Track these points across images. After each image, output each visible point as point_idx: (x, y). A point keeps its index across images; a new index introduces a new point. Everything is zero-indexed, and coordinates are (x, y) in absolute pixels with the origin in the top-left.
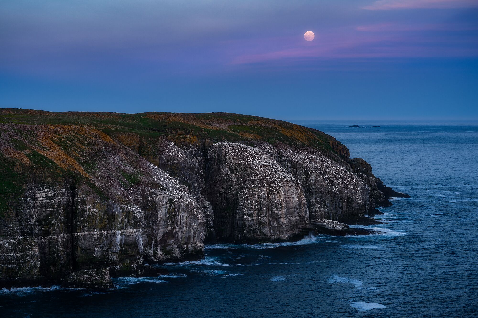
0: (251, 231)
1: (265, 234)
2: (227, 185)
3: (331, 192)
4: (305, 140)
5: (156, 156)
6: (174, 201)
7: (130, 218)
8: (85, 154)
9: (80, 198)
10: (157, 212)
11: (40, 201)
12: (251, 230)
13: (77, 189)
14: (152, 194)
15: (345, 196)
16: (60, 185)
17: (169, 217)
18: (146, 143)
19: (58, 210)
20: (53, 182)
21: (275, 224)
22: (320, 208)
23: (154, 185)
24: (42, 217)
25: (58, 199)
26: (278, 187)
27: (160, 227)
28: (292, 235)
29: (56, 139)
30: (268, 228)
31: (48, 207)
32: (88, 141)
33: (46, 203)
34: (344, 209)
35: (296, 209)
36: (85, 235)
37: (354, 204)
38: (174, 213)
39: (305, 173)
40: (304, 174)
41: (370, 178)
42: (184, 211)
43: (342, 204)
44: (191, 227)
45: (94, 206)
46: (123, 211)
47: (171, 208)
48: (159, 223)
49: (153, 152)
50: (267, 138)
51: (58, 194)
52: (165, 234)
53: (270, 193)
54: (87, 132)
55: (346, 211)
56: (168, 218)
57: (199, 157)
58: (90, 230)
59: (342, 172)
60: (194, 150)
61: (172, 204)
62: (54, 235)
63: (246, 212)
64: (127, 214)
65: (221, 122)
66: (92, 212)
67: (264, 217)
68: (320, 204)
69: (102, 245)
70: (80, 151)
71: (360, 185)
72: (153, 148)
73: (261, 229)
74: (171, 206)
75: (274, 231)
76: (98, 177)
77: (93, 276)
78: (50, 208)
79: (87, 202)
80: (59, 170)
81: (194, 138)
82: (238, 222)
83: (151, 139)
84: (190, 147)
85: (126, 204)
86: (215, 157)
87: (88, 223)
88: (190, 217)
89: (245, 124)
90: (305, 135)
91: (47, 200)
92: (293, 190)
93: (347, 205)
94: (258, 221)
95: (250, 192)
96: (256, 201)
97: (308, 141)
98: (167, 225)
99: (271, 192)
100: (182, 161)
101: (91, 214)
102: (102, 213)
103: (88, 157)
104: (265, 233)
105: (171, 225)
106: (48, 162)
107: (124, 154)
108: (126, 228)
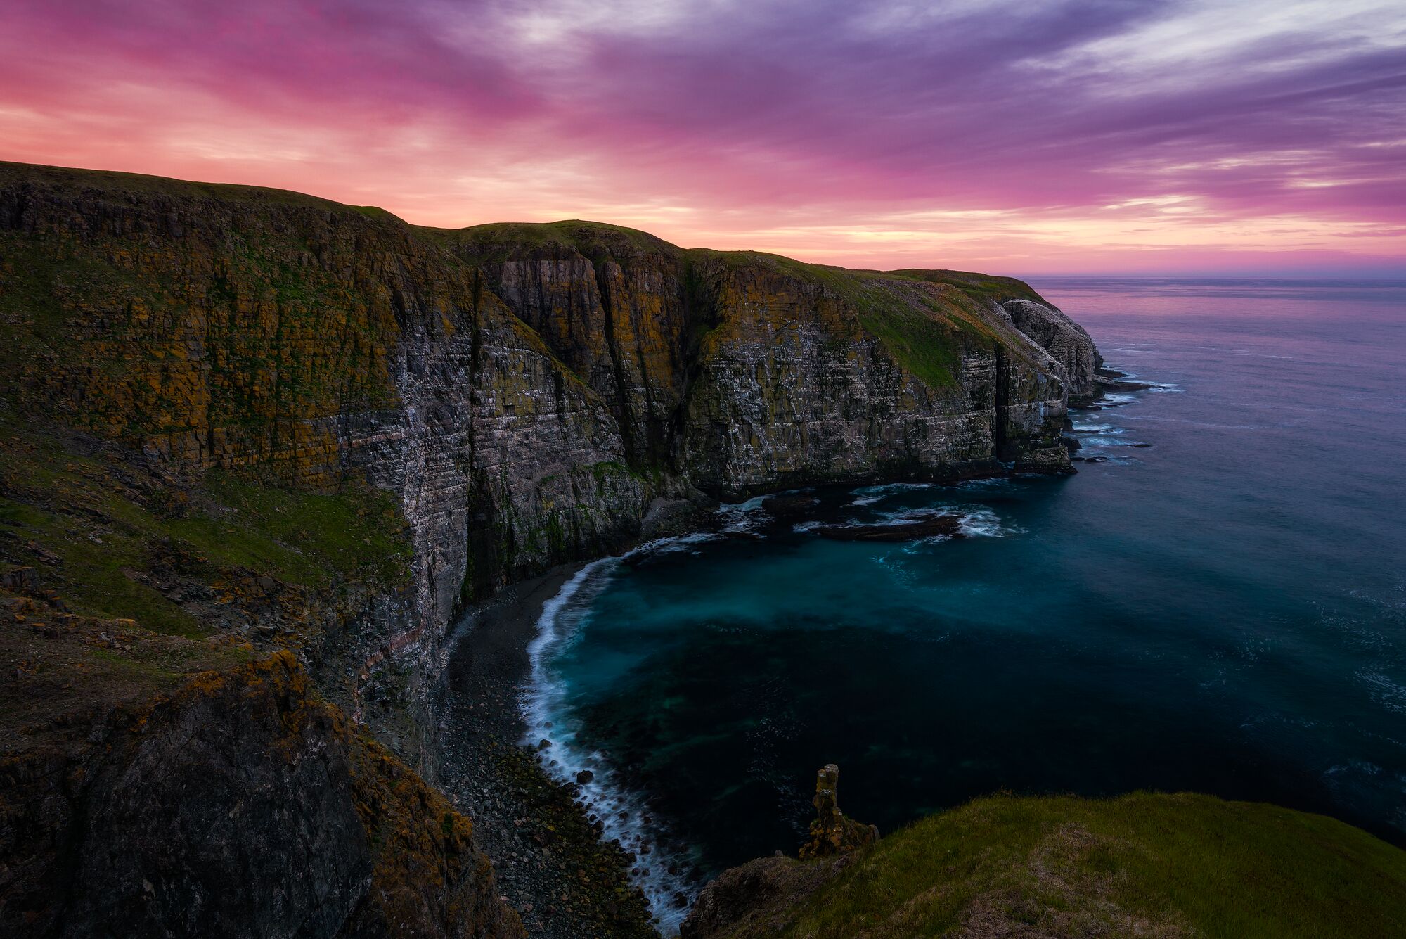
9: (1012, 367)
11: (973, 371)
13: (1004, 357)
19: (991, 381)
20: (983, 351)
24: (976, 389)
31: (982, 379)
33: (979, 374)
36: (1015, 408)
45: (1025, 375)
58: (1020, 402)
62: (988, 409)
66: (1022, 382)
69: (1030, 419)
77: (1051, 456)
78: (984, 379)
79: (1017, 372)
80: (984, 335)
87: (1018, 395)
91: (980, 369)
101: (1022, 385)
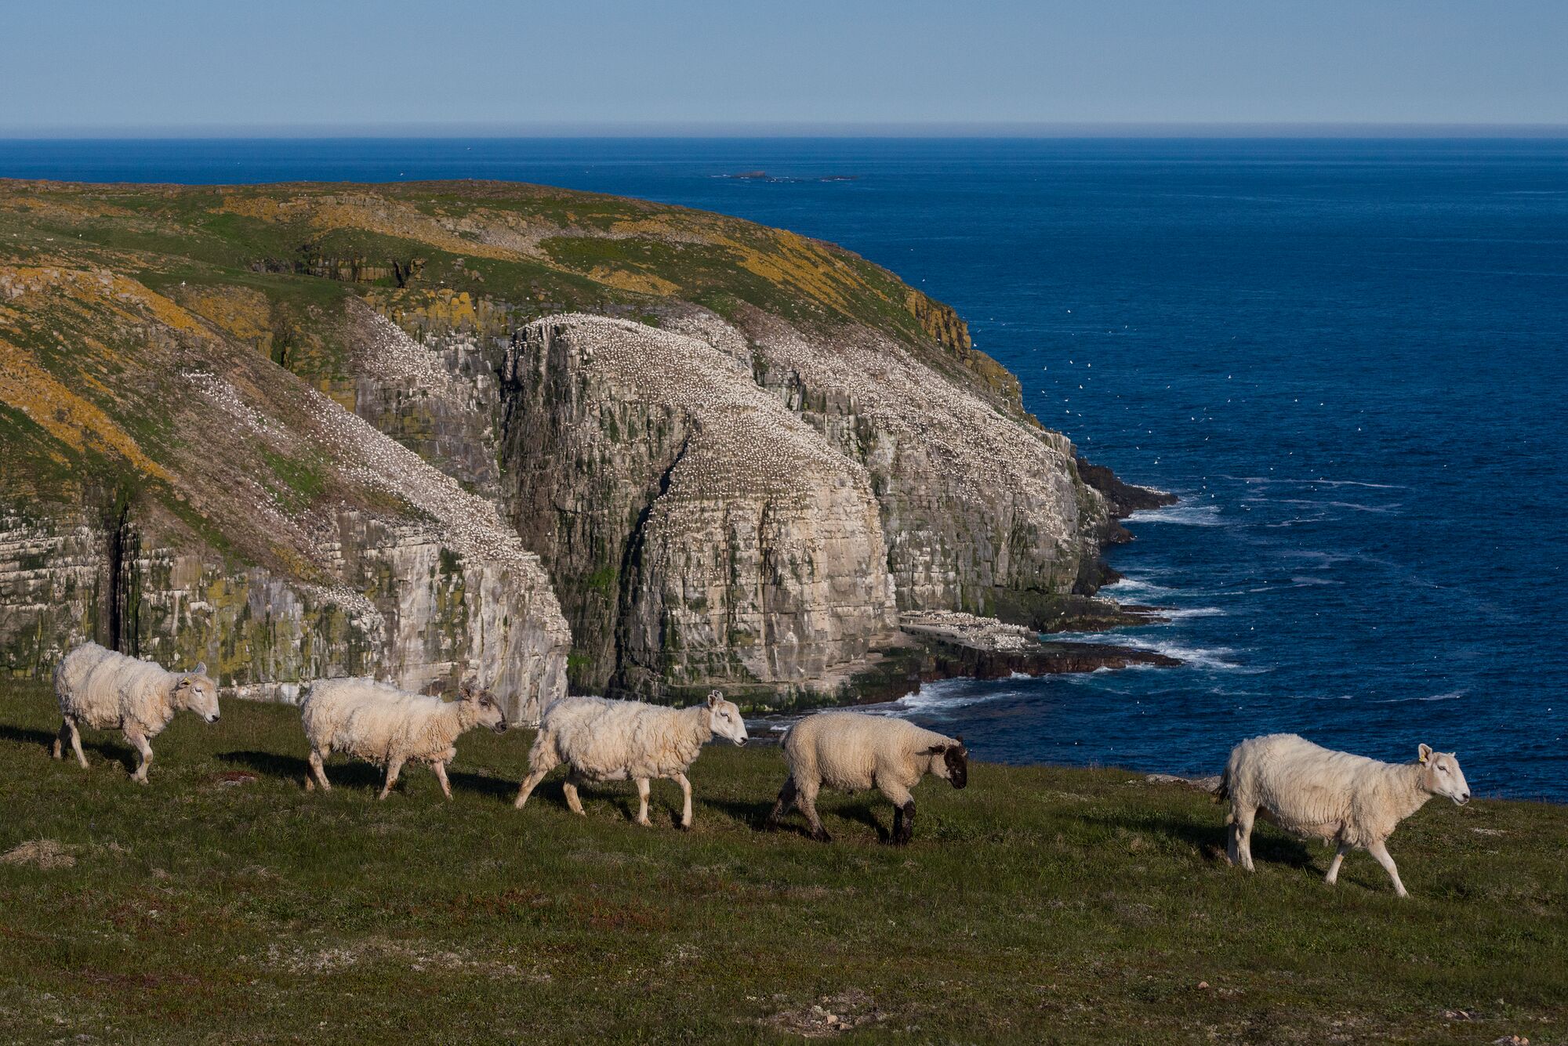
0: (702, 667)
1: (753, 677)
2: (593, 487)
3: (956, 504)
4: (833, 294)
5: (340, 379)
6: (461, 562)
7: (336, 634)
8: (126, 382)
9: (145, 562)
10: (396, 605)
12: (701, 661)
13: (131, 525)
14: (376, 536)
15: (1005, 516)
16: (70, 512)
17: (441, 622)
18: (297, 328)
19: (67, 609)
20: (45, 498)
21: (792, 637)
22: (928, 567)
23: (377, 499)
24: (6, 636)
25: (66, 565)
26: (798, 491)
27: (409, 660)
28: (852, 679)
29: (11, 325)
30: (764, 651)
31: (29, 599)
32: (123, 331)
33: (20, 581)
34: (1002, 569)
35: (862, 577)
37: (1037, 547)
38: (461, 608)
39: (857, 430)
40: (853, 435)
41: (1049, 435)
42: (496, 600)
43: (997, 549)
44: (521, 661)
45: (201, 588)
46: (306, 609)
47: (451, 588)
48: (404, 648)
49: (328, 362)
50: (699, 291)
51: (64, 547)
52: (428, 687)
53: (767, 515)
54: (107, 292)
55: (1009, 574)
56: (440, 625)
57: (480, 377)
59: (985, 421)
60: (464, 346)
61: (455, 571)
63: (679, 591)
64: (321, 620)
65: (511, 228)
66: (192, 613)
67: (750, 610)
68: (928, 553)
70: (105, 371)
71: (1050, 470)
72: (329, 349)
73: (740, 655)
74: (449, 578)
75: (786, 663)
76: (193, 476)
78: (36, 600)
79: (172, 574)
80: (59, 451)
81: (462, 303)
82: (645, 631)
83: (314, 310)
84: (448, 339)
85: (314, 580)
86: (540, 375)
87: (177, 657)
88: (516, 620)
89: (602, 234)
90: (825, 274)
91: (23, 568)
92: (848, 501)
93: (1011, 553)
94: (725, 625)
95: (692, 513)
96: (715, 548)
97: (845, 299)
98: (436, 654)
99: (771, 513)
100: (441, 398)
101: (190, 623)
102: (231, 616)
103: (137, 393)
104: (752, 673)
105: (452, 654)
106: (11, 421)
107: (249, 378)
108: (317, 672)
